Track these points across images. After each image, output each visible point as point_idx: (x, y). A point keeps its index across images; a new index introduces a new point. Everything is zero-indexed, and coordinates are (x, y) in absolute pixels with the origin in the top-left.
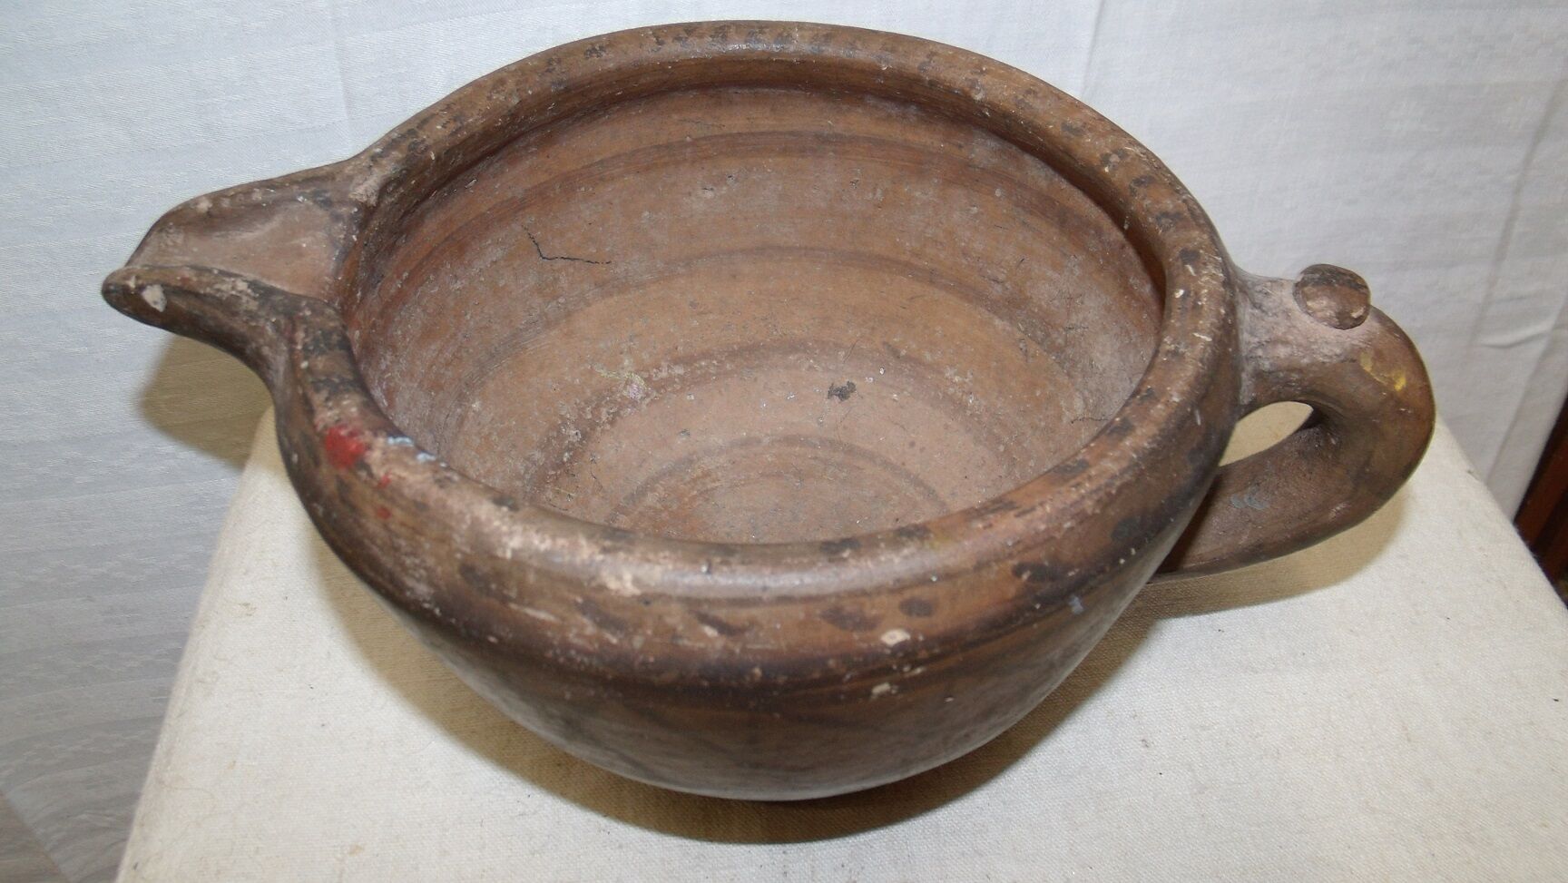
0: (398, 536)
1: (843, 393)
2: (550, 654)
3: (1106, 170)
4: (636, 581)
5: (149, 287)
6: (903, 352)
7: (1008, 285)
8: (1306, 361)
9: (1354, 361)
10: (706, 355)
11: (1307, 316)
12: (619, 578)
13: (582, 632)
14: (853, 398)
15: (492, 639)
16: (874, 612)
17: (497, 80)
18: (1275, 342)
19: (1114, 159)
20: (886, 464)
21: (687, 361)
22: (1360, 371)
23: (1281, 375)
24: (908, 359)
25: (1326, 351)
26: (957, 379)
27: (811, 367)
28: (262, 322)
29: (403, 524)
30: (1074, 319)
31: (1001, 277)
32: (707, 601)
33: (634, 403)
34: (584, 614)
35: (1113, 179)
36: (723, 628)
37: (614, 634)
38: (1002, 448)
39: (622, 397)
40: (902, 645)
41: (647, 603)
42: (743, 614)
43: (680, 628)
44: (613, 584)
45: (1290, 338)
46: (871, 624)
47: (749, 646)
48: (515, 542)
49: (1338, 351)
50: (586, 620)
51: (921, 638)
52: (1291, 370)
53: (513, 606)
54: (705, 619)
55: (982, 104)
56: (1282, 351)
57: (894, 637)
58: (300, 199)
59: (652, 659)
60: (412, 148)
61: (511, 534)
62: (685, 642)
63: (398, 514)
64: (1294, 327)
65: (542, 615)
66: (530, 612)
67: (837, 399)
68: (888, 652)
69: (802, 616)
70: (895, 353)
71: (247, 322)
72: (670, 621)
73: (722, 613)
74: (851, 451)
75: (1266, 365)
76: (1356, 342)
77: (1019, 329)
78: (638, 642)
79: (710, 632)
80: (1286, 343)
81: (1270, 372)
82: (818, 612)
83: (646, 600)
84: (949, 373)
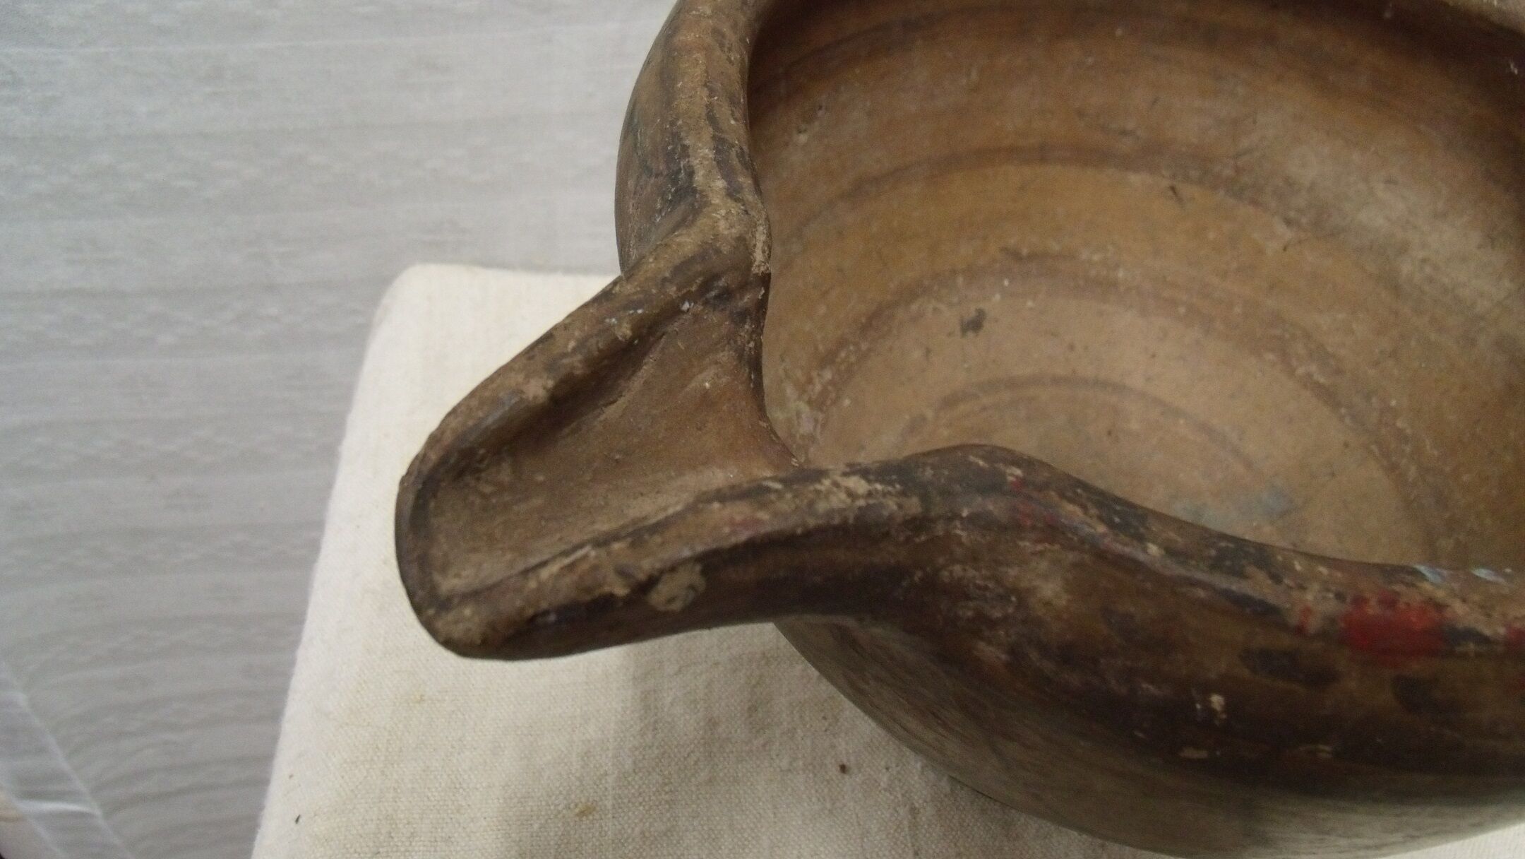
1: (975, 325)
6: (1025, 251)
7: (1142, 133)
10: (842, 343)
14: (987, 325)
20: (1057, 381)
21: (827, 360)
24: (1032, 257)
26: (1096, 258)
27: (935, 309)
30: (1245, 143)
31: (1131, 126)
33: (812, 438)
38: (1182, 310)
39: (802, 437)
58: (686, 306)
67: (971, 334)
70: (1016, 256)
74: (1013, 384)
84: (1085, 255)
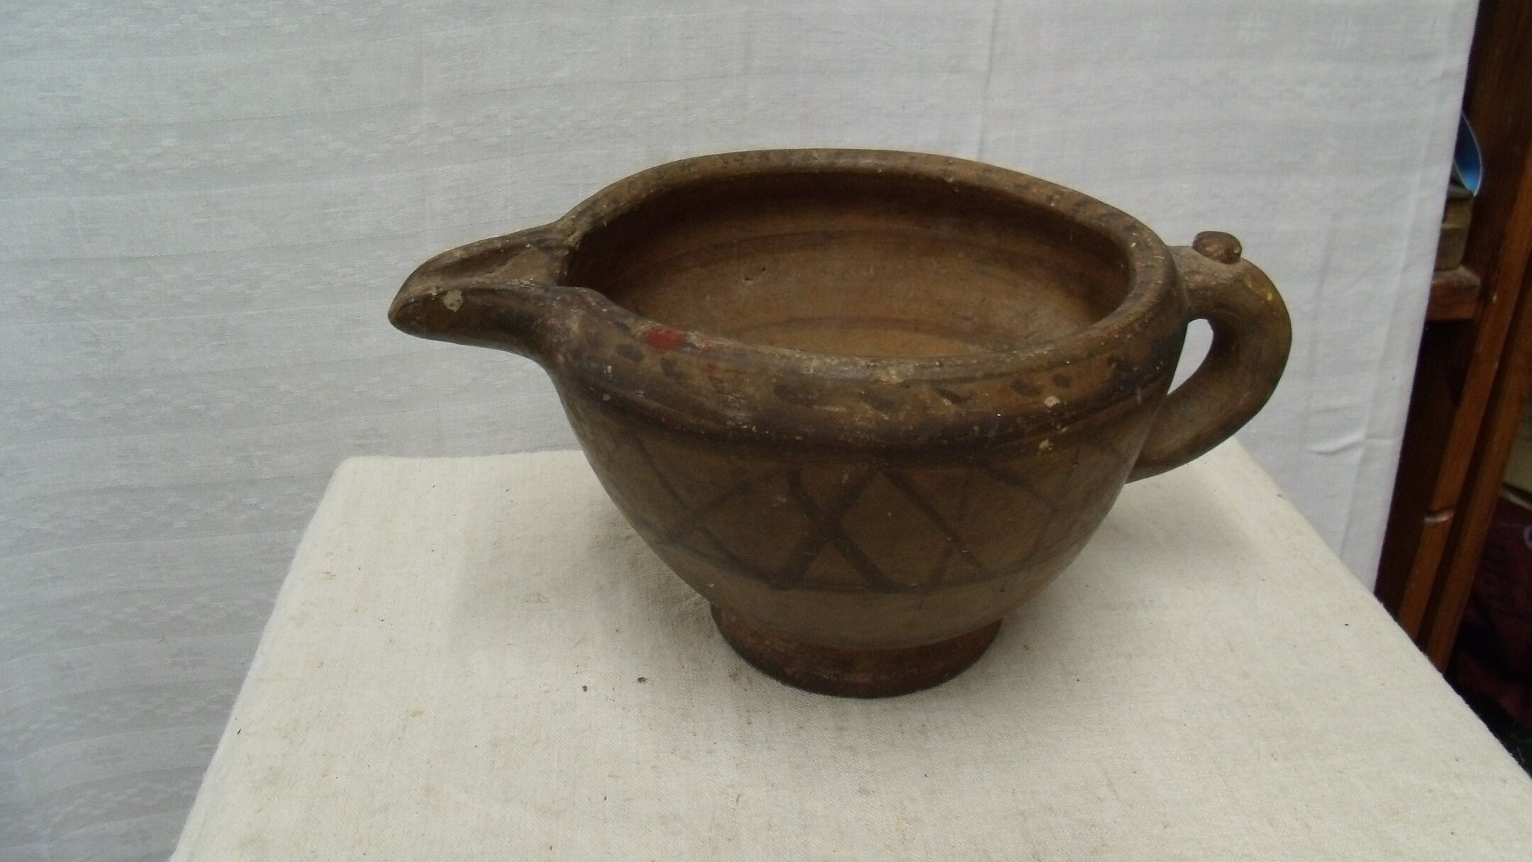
0: (721, 381)
2: (842, 437)
3: (1052, 205)
4: (899, 373)
5: (450, 292)
7: (976, 319)
8: (1214, 283)
9: (1241, 281)
11: (1206, 258)
12: (888, 374)
13: (865, 416)
15: (798, 438)
16: (1039, 383)
17: (630, 182)
18: (1193, 272)
19: (1057, 197)
22: (1245, 288)
23: (1201, 293)
25: (1223, 276)
28: (548, 302)
29: (728, 371)
31: (969, 314)
32: (945, 380)
34: (866, 401)
35: (1059, 208)
36: (956, 399)
37: (886, 413)
40: (1055, 406)
41: (908, 387)
42: (967, 387)
43: (929, 401)
44: (885, 378)
45: (1201, 270)
46: (1037, 392)
47: (970, 410)
48: (815, 363)
49: (1231, 276)
50: (868, 407)
51: (1065, 403)
52: (1206, 289)
53: (816, 407)
54: (944, 394)
55: (953, 184)
56: (1199, 278)
57: (1051, 401)
59: (911, 428)
60: (593, 216)
61: (811, 359)
62: (933, 412)
63: (722, 365)
64: (1202, 264)
65: (837, 409)
66: (829, 408)
68: (1049, 411)
69: (999, 386)
71: (536, 303)
72: (921, 397)
73: (953, 388)
75: (1192, 286)
76: (1239, 271)
77: (989, 348)
78: (902, 416)
79: (946, 402)
80: (1199, 273)
81: (1195, 290)
82: (1009, 383)
83: (906, 385)
